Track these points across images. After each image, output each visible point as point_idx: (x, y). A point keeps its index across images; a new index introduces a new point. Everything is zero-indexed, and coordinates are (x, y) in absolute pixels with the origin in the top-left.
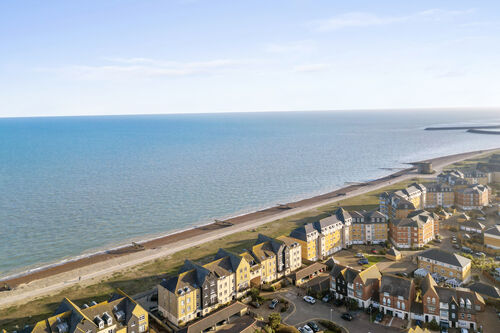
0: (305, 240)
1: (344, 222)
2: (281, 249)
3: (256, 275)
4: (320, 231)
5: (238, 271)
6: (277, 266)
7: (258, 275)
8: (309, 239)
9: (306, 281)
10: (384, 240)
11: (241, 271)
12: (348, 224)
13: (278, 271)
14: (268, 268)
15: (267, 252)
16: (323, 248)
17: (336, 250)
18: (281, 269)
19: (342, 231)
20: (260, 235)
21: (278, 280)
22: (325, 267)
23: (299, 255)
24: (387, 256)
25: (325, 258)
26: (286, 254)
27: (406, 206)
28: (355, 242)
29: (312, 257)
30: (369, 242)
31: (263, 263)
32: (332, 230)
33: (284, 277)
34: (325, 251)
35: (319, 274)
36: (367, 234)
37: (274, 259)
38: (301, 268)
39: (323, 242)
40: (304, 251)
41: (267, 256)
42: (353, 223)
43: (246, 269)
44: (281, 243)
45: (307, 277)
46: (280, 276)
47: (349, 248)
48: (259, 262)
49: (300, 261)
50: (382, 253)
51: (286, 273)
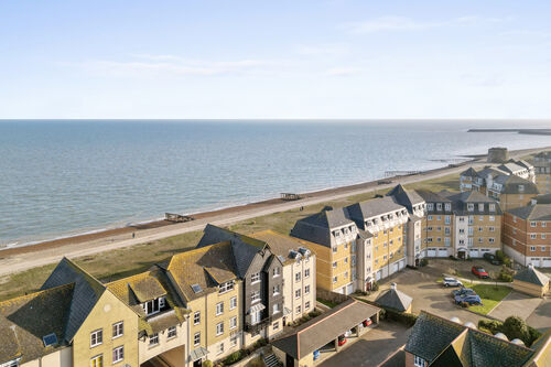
0: (328, 244)
1: (410, 210)
2: (258, 262)
3: (165, 344)
4: (361, 225)
5: (81, 338)
6: (245, 313)
7: (174, 343)
8: (335, 242)
9: (329, 355)
10: (492, 250)
11: (98, 337)
12: (419, 213)
13: (246, 328)
14: (214, 319)
15: (215, 273)
16: (368, 263)
17: (394, 268)
18: (255, 319)
19: (408, 228)
20: (209, 228)
21: (244, 353)
22: (377, 311)
23: (310, 281)
24: (517, 284)
25: (373, 288)
26: (273, 277)
27: (522, 189)
28: (431, 254)
29: (341, 285)
30: (461, 254)
31: (194, 305)
32: (388, 225)
33: (263, 343)
34: (371, 271)
35: (363, 331)
36: (458, 237)
37: (236, 291)
38: (314, 316)
39: (368, 249)
40: (323, 269)
41: (212, 283)
42: (428, 213)
43: (119, 329)
44: (258, 246)
45: (332, 344)
46: (250, 340)
47: (422, 265)
48: (182, 303)
49: (311, 297)
50: (501, 279)
51: (272, 332)
